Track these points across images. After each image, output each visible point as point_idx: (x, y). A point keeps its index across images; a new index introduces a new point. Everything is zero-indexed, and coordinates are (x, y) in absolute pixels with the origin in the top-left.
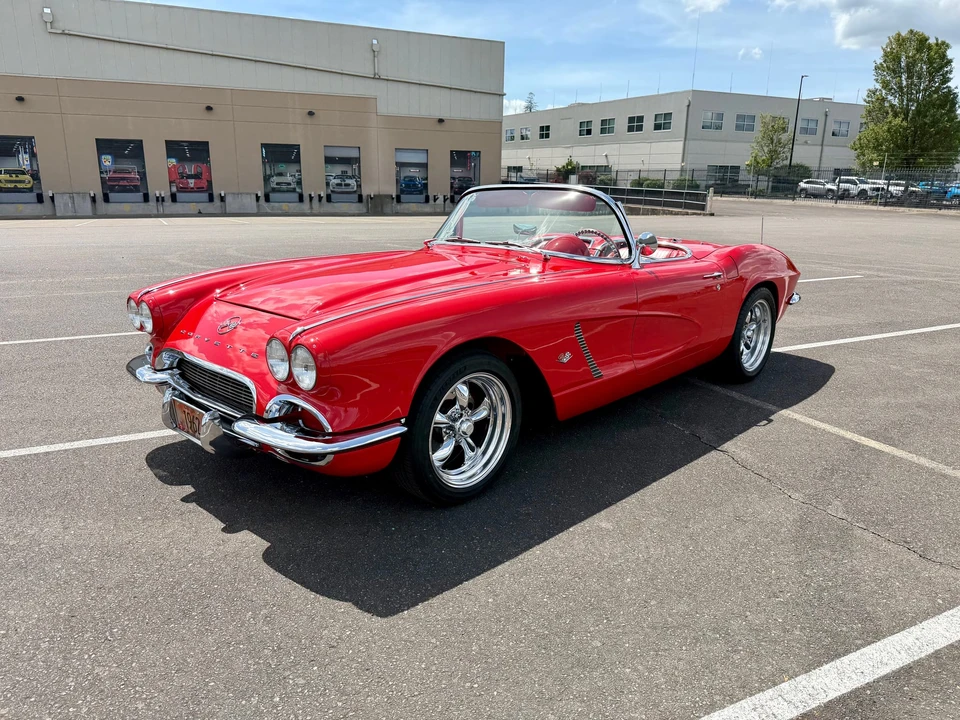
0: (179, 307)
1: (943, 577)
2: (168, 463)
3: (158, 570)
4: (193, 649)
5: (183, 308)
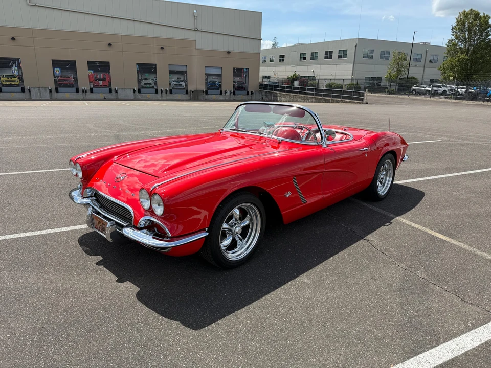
0: (96, 165)
1: (472, 311)
2: (90, 243)
3: (85, 303)
4: (102, 346)
5: (98, 165)
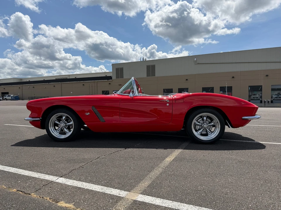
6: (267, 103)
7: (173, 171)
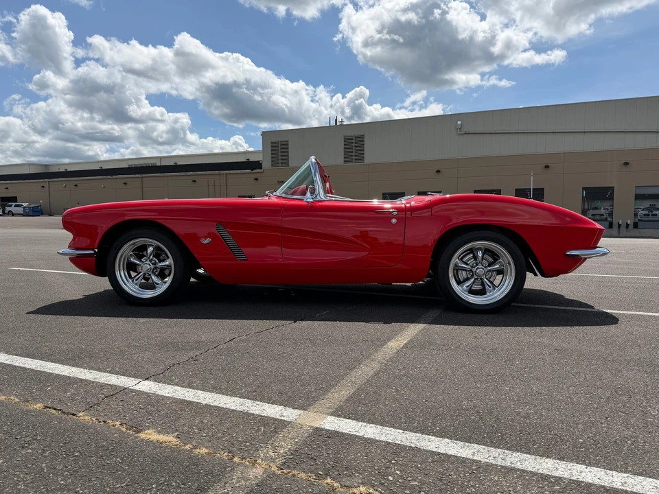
6: (623, 228)
7: (404, 368)
